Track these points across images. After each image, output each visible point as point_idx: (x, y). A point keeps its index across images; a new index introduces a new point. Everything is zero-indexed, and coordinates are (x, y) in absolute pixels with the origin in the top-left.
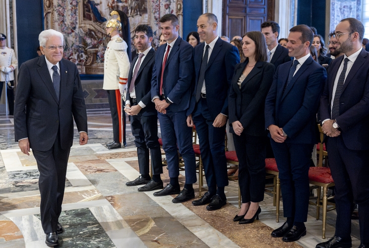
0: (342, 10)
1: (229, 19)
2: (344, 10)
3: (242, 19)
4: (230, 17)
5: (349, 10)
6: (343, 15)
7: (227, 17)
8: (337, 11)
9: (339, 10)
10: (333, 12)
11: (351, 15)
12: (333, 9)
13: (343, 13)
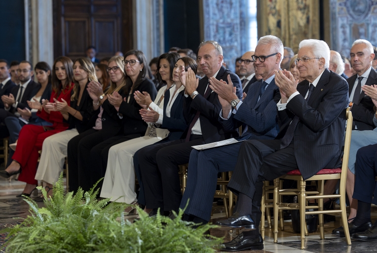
0: (220, 7)
1: (65, 21)
2: (222, 7)
3: (84, 22)
4: (68, 19)
5: (228, 5)
6: (221, 13)
7: (63, 19)
8: (213, 7)
9: (215, 6)
10: (207, 9)
11: (233, 11)
12: (208, 6)
13: (221, 10)
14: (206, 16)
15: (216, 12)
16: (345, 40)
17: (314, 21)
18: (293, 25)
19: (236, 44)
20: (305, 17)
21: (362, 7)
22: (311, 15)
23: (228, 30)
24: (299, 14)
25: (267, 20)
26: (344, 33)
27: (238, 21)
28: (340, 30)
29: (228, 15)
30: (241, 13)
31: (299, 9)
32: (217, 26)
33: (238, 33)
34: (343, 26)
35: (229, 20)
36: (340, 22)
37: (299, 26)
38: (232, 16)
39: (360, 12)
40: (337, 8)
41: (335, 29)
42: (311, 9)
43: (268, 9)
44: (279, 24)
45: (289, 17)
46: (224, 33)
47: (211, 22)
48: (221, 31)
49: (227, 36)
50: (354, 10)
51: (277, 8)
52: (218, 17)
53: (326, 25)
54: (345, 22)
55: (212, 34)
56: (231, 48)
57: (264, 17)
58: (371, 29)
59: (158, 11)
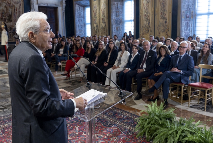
11: (82, 22)
12: (76, 21)
13: (79, 22)
14: (76, 23)
15: (78, 22)
16: (115, 30)
17: (107, 26)
18: (101, 26)
19: (83, 30)
20: (104, 25)
21: (118, 23)
22: (106, 24)
23: (81, 27)
24: (103, 24)
25: (94, 25)
26: (114, 29)
27: (83, 25)
28: (114, 28)
29: (81, 23)
30: (84, 23)
31: (103, 23)
32: (79, 26)
33: (83, 27)
34: (114, 27)
35: (81, 24)
36: (114, 26)
37: (103, 27)
38: (82, 23)
39: (118, 24)
40: (113, 23)
41: (112, 28)
42: (106, 23)
43: (94, 22)
44: (97, 26)
45: (100, 24)
46: (80, 27)
47: (77, 24)
48: (79, 27)
49: (81, 28)
50: (117, 24)
51: (97, 22)
52: (79, 23)
53: (110, 27)
54: (115, 26)
55: (77, 27)
56: (82, 31)
57: (93, 24)
58: (120, 28)
59: (64, 21)
